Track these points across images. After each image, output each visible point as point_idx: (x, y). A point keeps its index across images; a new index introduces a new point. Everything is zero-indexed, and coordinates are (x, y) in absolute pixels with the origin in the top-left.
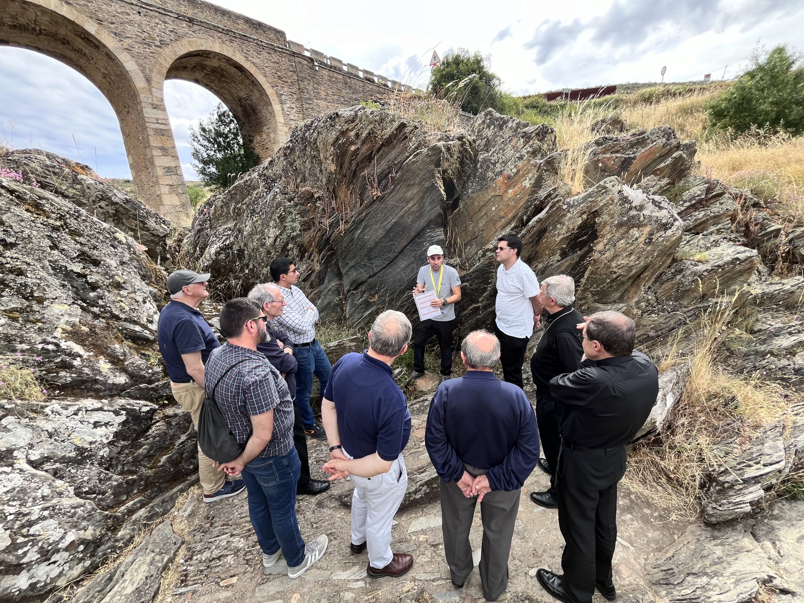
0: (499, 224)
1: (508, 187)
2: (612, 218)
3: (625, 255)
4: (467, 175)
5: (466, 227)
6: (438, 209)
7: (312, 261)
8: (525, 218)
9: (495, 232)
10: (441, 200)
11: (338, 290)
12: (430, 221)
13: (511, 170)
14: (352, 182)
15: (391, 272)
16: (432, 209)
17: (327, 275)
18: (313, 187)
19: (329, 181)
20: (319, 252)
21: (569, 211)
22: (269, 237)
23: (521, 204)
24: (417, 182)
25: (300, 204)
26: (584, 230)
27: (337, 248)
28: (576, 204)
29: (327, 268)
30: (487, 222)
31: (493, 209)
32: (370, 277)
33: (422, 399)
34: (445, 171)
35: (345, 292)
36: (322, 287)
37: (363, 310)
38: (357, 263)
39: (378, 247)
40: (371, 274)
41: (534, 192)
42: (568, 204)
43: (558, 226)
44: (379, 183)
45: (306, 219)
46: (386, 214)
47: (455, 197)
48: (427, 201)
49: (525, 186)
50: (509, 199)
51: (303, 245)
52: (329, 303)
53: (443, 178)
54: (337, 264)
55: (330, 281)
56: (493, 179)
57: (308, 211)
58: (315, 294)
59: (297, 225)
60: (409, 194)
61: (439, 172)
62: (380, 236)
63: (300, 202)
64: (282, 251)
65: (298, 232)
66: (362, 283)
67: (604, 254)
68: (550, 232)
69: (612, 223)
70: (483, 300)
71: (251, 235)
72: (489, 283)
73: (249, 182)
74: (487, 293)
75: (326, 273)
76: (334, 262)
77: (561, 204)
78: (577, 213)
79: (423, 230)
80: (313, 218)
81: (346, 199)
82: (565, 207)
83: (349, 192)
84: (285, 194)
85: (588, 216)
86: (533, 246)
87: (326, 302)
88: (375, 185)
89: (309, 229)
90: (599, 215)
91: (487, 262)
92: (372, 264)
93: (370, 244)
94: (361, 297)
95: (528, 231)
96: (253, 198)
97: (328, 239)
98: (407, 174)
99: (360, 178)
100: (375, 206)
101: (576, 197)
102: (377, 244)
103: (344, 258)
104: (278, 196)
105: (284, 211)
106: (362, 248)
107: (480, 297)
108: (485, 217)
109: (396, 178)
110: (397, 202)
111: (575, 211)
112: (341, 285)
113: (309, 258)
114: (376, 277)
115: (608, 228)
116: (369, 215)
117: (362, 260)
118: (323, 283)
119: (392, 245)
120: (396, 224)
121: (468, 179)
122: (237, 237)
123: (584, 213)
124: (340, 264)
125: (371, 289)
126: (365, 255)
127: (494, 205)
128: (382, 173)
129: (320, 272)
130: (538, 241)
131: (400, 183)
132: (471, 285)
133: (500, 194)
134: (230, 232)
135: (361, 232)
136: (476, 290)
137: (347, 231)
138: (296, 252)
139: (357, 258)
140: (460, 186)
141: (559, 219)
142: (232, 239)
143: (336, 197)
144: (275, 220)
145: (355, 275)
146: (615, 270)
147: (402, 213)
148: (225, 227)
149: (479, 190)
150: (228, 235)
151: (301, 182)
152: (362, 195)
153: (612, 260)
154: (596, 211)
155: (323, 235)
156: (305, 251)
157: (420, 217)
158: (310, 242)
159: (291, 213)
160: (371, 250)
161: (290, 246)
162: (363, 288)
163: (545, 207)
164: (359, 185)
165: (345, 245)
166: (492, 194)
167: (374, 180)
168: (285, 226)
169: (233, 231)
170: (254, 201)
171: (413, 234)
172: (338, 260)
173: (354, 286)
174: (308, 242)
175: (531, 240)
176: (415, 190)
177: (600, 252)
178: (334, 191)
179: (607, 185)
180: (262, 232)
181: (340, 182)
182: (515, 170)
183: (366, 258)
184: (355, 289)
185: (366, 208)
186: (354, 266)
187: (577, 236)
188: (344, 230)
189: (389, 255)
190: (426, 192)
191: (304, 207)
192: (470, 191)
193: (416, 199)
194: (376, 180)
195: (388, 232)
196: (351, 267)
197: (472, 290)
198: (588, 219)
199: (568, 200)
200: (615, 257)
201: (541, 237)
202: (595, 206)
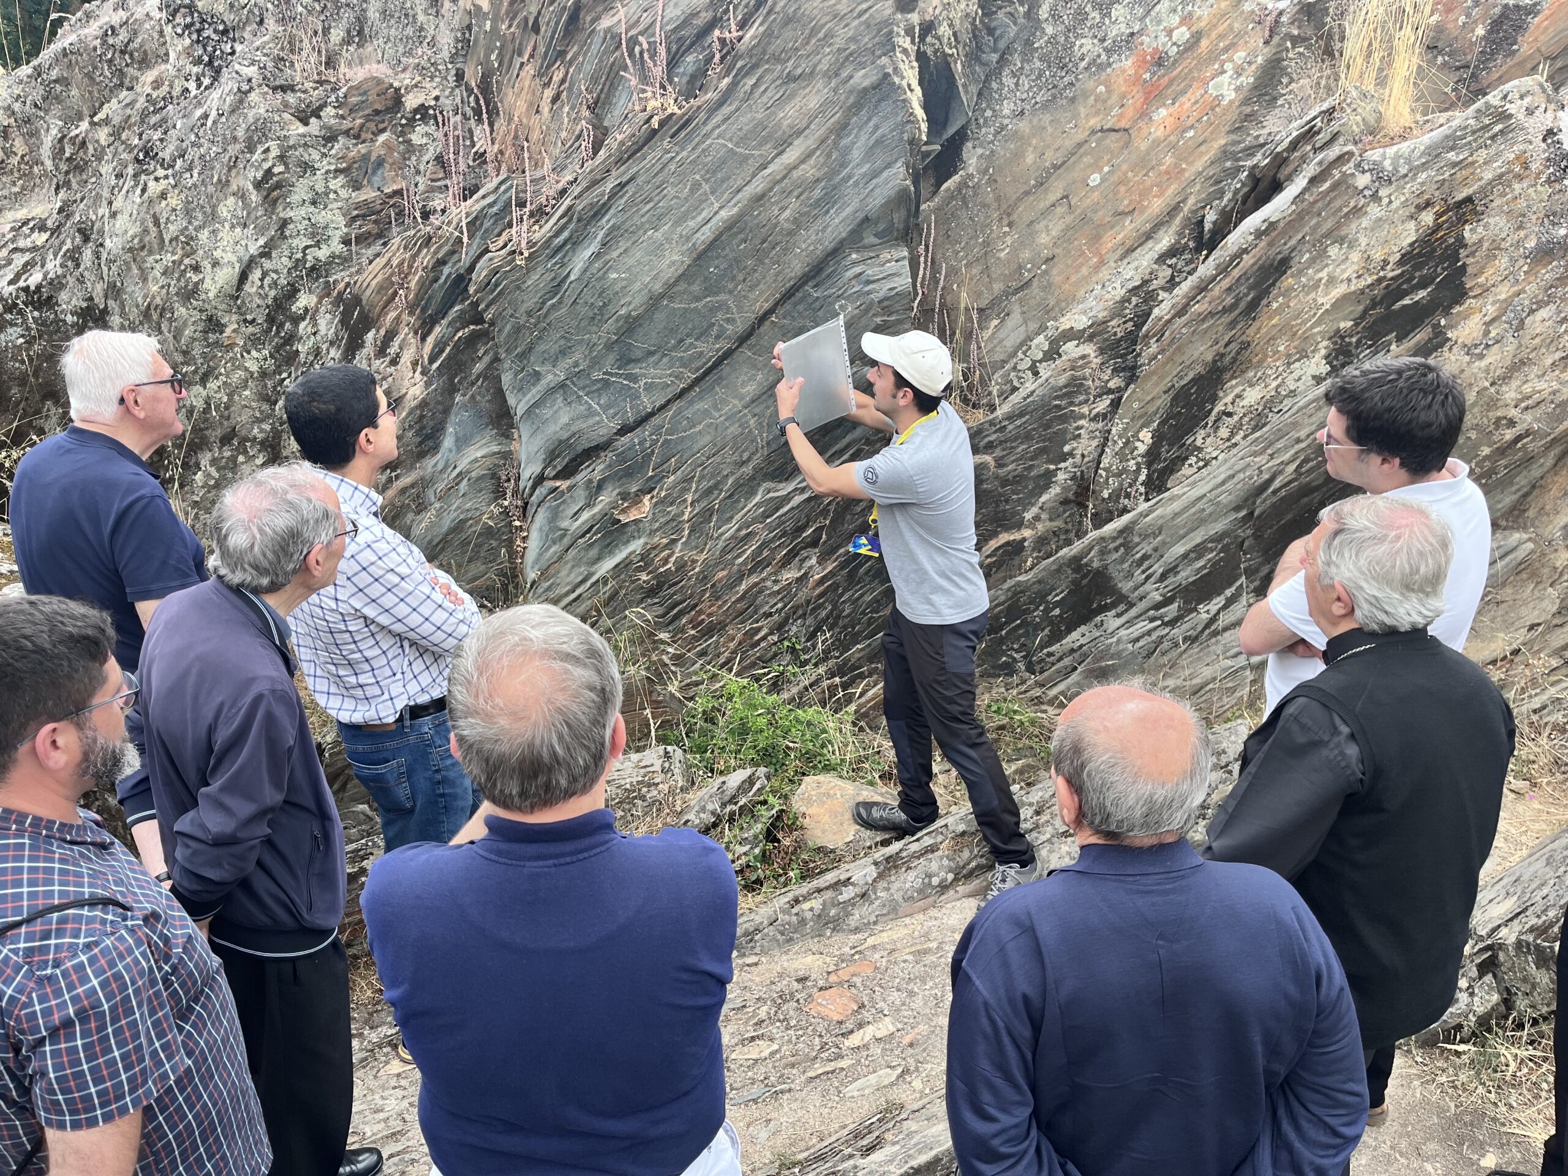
0: (1112, 240)
1: (1154, 96)
2: (1520, 227)
3: (1549, 361)
4: (1002, 45)
5: (986, 244)
6: (897, 177)
7: (394, 362)
8: (1211, 217)
9: (1097, 268)
10: (912, 142)
11: (494, 476)
12: (866, 219)
13: (1170, 32)
14: (562, 54)
15: (706, 413)
16: (875, 174)
17: (454, 418)
18: (397, 65)
19: (465, 45)
20: (424, 331)
21: (1375, 197)
22: (215, 264)
23: (1199, 166)
24: (824, 66)
25: (347, 133)
26: (1418, 267)
27: (499, 315)
28: (1403, 170)
29: (451, 390)
30: (1068, 229)
31: (1095, 179)
32: (624, 430)
33: (830, 877)
34: (928, 28)
35: (525, 483)
36: (430, 464)
37: (593, 553)
38: (575, 375)
39: (659, 316)
40: (631, 417)
41: (1248, 119)
42: (1376, 170)
43: (1333, 251)
44: (672, 63)
45: (368, 194)
46: (696, 186)
47: (951, 131)
48: (859, 143)
49: (1219, 98)
50: (1157, 143)
51: (357, 300)
52: (458, 527)
53: (921, 56)
54: (492, 376)
55: (462, 442)
56: (1097, 66)
57: (380, 163)
58: (403, 491)
59: (334, 219)
60: (790, 114)
61: (909, 31)
62: (670, 274)
63: (346, 124)
64: (271, 319)
65: (337, 247)
66: (591, 453)
67: (1481, 356)
68: (1300, 272)
69: (1518, 244)
70: (1037, 518)
71: (137, 251)
72: (1064, 458)
73: (123, 36)
74: (1055, 491)
75: (446, 411)
76: (479, 367)
77: (1349, 168)
78: (1405, 204)
79: (836, 253)
80: (398, 193)
81: (535, 120)
82: (1363, 181)
83: (549, 93)
84: (284, 89)
85: (1438, 215)
86: (1232, 324)
87: (447, 523)
88: (658, 71)
89: (381, 235)
90: (1478, 215)
91: (1062, 380)
92: (634, 378)
93: (631, 303)
94: (589, 505)
95: (1223, 269)
96: (141, 103)
97: (461, 282)
98: (788, 33)
99: (597, 40)
100: (653, 156)
101: (1404, 147)
102: (654, 302)
103: (522, 356)
104: (253, 97)
105: (282, 158)
106: (598, 316)
107: (1027, 505)
108: (1059, 210)
109: (742, 47)
110: (742, 140)
111: (1397, 198)
112: (507, 456)
113: (381, 352)
114: (646, 431)
115: (1503, 262)
116: (631, 189)
117: (595, 363)
118: (436, 448)
119: (713, 310)
120: (732, 227)
121: (1003, 61)
122: (74, 256)
123: (1428, 204)
124: (506, 379)
125: (629, 474)
126: (609, 347)
127: (1096, 167)
128: (686, 23)
129: (423, 404)
130: (1253, 305)
131: (755, 66)
132: (1000, 464)
133: (1123, 124)
134: (40, 238)
135: (597, 255)
136: (1018, 480)
137: (538, 253)
138: (327, 324)
139: (577, 356)
140: (974, 89)
141: (1338, 226)
142: (53, 266)
143: (493, 113)
144: (241, 195)
145: (564, 419)
146: (1513, 413)
147: (757, 186)
148: (21, 214)
149: (1045, 106)
150: (34, 249)
151: (347, 41)
152: (598, 107)
153: (1505, 378)
154: (1469, 200)
155: (442, 262)
156: (367, 322)
157: (828, 201)
158: (388, 291)
159: (307, 167)
160: (631, 325)
161: (304, 300)
162: (597, 470)
163: (1289, 178)
164: (589, 67)
165: (530, 302)
166: (1094, 122)
167: (653, 55)
168: (284, 223)
169: (56, 231)
170: (144, 115)
171: (796, 267)
172: (496, 359)
173: (560, 464)
174: (381, 289)
175: (1229, 300)
176: (812, 97)
177: (1468, 349)
178: (485, 86)
179: (1512, 109)
180: (189, 244)
181: (510, 51)
182: (1182, 34)
183: (611, 358)
184: (567, 473)
185: (620, 161)
186: (562, 386)
187: (1394, 291)
188: (531, 244)
189: (702, 346)
190: (857, 107)
191: (363, 149)
192: (1007, 108)
193: (817, 131)
194: (662, 51)
195: (702, 256)
196: (551, 391)
197: (1004, 482)
198: (1438, 227)
199: (1374, 155)
200: (1518, 365)
201: (1267, 292)
202: (1465, 182)
